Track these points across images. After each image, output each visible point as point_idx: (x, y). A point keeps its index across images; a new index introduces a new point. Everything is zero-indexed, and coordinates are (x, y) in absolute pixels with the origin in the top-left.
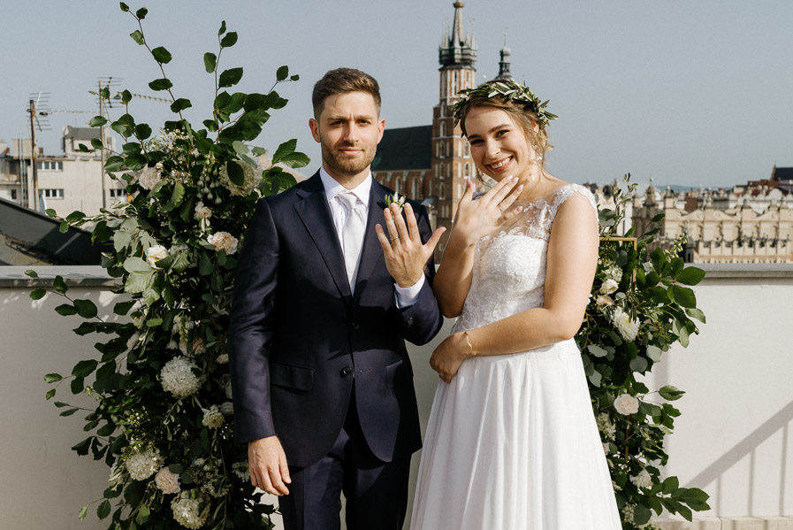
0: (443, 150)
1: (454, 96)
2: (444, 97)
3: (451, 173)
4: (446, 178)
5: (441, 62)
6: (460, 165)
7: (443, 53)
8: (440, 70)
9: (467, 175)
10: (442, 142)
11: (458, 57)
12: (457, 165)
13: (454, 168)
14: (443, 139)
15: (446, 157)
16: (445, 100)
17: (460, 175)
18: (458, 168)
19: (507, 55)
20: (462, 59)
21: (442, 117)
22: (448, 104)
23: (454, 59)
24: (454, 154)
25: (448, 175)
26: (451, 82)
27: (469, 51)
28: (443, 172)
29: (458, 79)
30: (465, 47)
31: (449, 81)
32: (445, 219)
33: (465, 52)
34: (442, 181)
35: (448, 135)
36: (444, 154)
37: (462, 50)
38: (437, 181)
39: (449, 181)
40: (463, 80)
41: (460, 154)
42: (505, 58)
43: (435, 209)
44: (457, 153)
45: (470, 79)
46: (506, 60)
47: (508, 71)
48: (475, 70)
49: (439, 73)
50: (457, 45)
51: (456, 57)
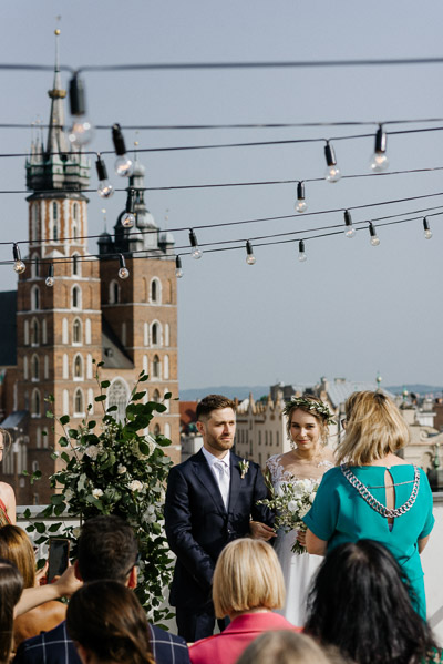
0: (36, 331)
1: (52, 243)
2: (35, 245)
3: (52, 372)
4: (43, 379)
5: (30, 186)
6: (65, 357)
7: (33, 171)
8: (28, 199)
9: (78, 374)
10: (34, 319)
11: (58, 179)
12: (61, 358)
13: (56, 364)
14: (35, 314)
15: (42, 345)
16: (39, 250)
17: (66, 376)
18: (64, 363)
19: (139, 176)
20: (65, 183)
21: (34, 277)
22: (44, 256)
23: (52, 182)
24: (56, 340)
25: (47, 376)
26: (47, 220)
27: (77, 170)
28: (37, 370)
29: (59, 216)
30: (69, 162)
31: (43, 218)
32: (43, 450)
33: (69, 170)
34: (35, 385)
35: (44, 308)
36: (38, 339)
37: (65, 167)
38: (26, 386)
39: (48, 385)
40: (67, 216)
41: (65, 340)
42: (136, 180)
43: (25, 433)
44: (61, 337)
45: (79, 216)
46: (138, 184)
47: (142, 202)
48: (88, 201)
49: (27, 204)
50: (56, 159)
51: (55, 178)
